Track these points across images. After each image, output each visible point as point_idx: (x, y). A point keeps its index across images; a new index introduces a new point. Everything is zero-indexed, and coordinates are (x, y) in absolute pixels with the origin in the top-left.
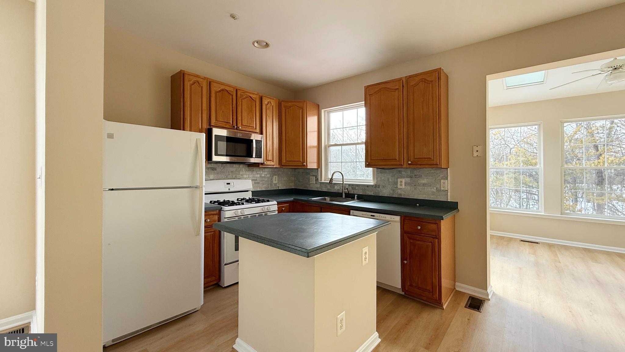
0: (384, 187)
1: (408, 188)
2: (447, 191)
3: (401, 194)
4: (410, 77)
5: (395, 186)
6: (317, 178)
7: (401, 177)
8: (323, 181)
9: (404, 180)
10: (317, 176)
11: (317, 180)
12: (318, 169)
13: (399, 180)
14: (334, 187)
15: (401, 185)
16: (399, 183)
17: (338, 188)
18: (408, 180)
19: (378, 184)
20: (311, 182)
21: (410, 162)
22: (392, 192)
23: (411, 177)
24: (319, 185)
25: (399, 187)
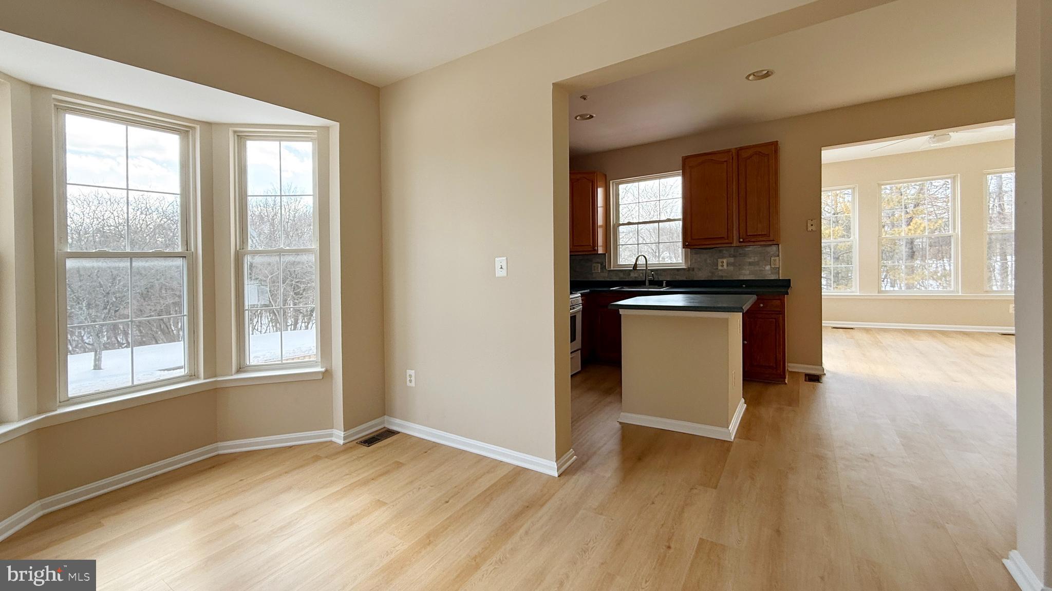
0: (699, 269)
1: (731, 268)
2: (779, 268)
3: (722, 276)
4: (741, 149)
5: (715, 268)
6: (604, 265)
7: (723, 257)
8: (612, 269)
9: (725, 261)
10: (604, 263)
11: (603, 267)
12: (605, 254)
13: (720, 260)
14: (630, 274)
15: (723, 266)
16: (720, 264)
17: (636, 275)
18: (732, 260)
19: (692, 267)
20: (593, 271)
21: (741, 240)
22: (710, 274)
23: (734, 256)
24: (607, 274)
25: (720, 268)
